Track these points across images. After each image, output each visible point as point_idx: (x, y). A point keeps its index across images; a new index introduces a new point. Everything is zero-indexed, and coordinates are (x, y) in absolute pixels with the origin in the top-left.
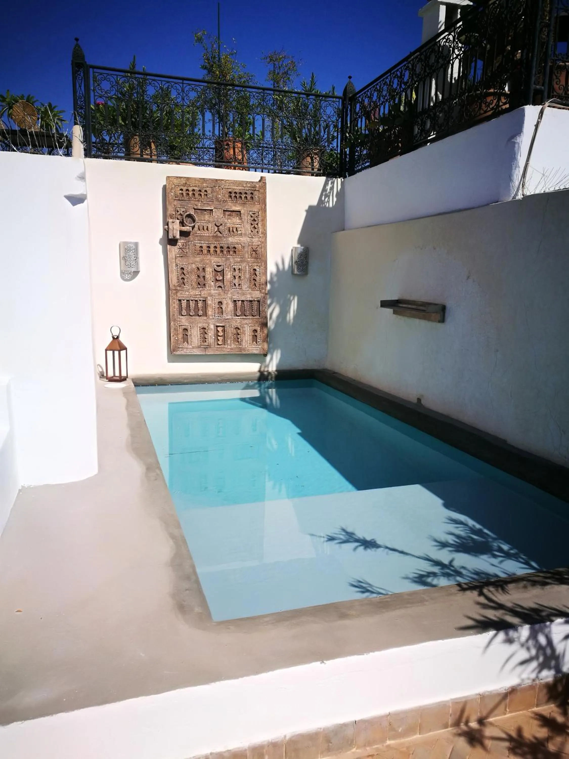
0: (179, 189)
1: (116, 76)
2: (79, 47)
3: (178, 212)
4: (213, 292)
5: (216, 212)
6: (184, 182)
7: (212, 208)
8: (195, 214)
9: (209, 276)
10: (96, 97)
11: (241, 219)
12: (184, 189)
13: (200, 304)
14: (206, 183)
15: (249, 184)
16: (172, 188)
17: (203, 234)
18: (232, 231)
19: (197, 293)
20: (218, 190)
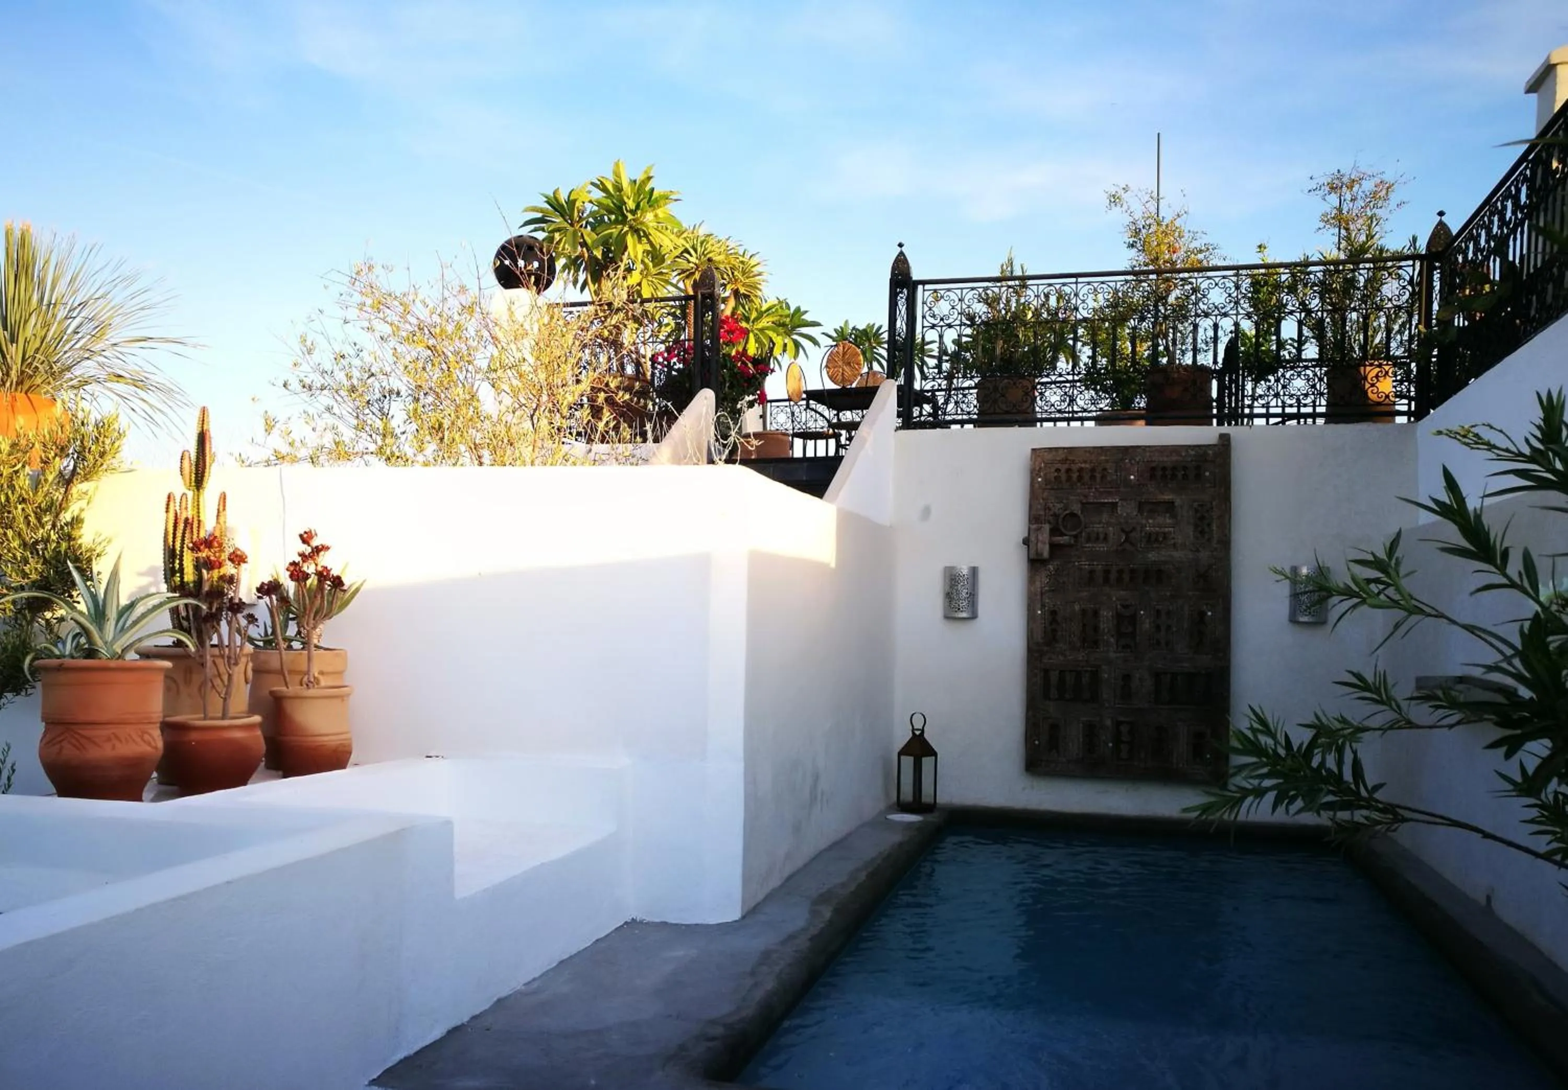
0: (1053, 470)
1: (960, 291)
2: (904, 255)
3: (1050, 509)
4: (1112, 655)
5: (1123, 506)
6: (1063, 456)
7: (1117, 500)
8: (1082, 513)
9: (1105, 625)
10: (925, 329)
11: (1174, 516)
12: (1064, 468)
13: (1085, 680)
14: (1106, 456)
15: (1192, 450)
16: (1040, 468)
17: (1098, 549)
18: (1153, 540)
19: (1081, 656)
20: (1128, 465)
